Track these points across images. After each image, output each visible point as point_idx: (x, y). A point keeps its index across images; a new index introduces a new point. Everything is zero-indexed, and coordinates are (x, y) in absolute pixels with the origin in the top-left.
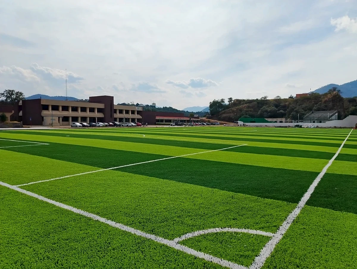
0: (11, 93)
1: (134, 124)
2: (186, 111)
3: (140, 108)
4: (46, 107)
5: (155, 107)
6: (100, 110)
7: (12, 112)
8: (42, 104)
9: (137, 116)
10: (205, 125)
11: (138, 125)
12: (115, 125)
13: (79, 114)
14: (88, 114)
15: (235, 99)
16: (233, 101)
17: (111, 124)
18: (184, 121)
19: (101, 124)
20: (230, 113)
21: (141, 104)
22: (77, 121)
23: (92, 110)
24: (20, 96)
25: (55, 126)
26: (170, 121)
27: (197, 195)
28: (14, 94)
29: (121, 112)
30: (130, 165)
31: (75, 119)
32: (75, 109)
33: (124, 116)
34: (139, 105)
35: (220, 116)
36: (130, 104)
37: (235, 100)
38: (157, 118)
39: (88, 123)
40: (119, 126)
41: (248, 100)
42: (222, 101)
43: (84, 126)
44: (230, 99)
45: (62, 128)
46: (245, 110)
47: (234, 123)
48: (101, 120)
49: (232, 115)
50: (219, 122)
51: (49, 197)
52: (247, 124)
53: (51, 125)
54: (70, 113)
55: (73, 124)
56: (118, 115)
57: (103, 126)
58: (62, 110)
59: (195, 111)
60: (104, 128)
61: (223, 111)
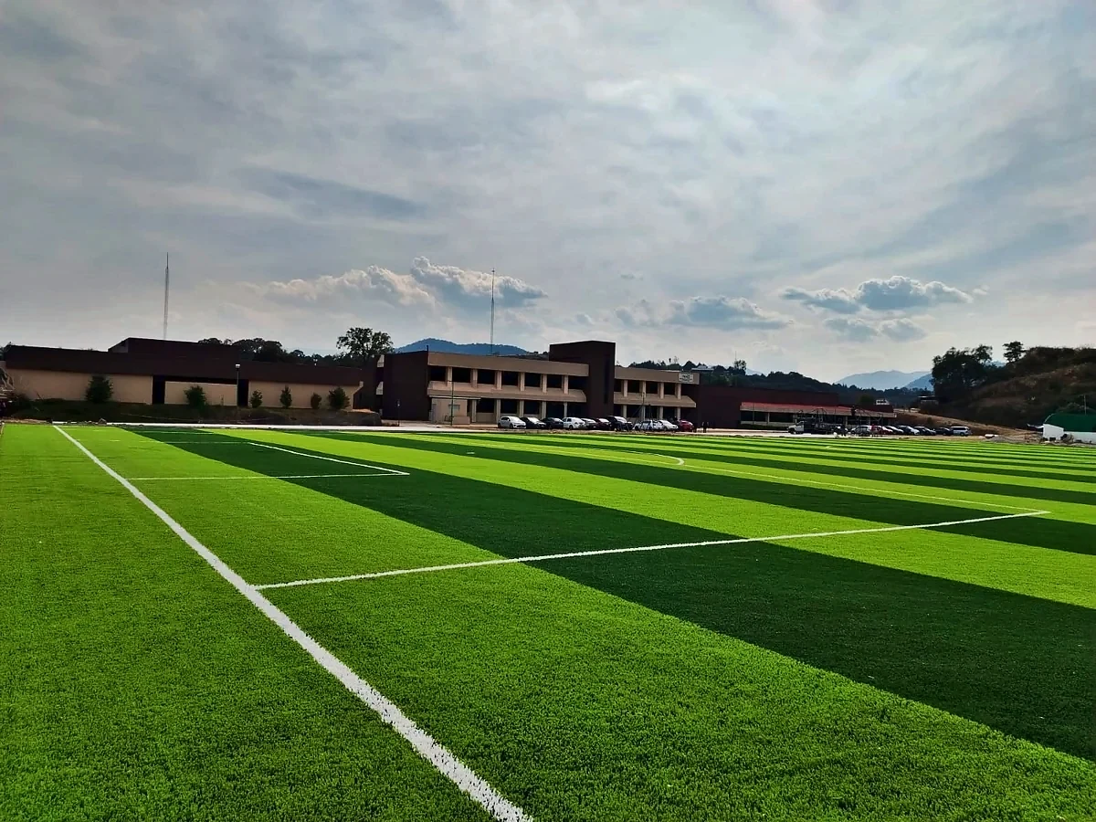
0: (361, 335)
1: (669, 425)
2: (848, 387)
3: (692, 376)
4: (439, 374)
5: (743, 372)
6: (575, 383)
7: (359, 385)
8: (429, 364)
9: (680, 401)
10: (913, 434)
11: (682, 429)
12: (615, 426)
13: (522, 392)
14: (544, 393)
15: (1034, 346)
16: (1023, 355)
17: (605, 423)
18: (839, 419)
19: (576, 421)
20: (1013, 395)
21: (700, 364)
22: (514, 412)
23: (555, 382)
24: (381, 343)
25: (458, 425)
26: (788, 418)
27: (748, 688)
28: (368, 340)
29: (634, 387)
30: (585, 554)
31: (510, 406)
32: (511, 379)
33: (644, 398)
34: (694, 366)
35: (971, 406)
36: (667, 364)
37: (1032, 349)
38: (746, 407)
39: (544, 416)
40: (628, 428)
41: (1085, 350)
42: (983, 352)
43: (530, 426)
44: (1014, 348)
45: (473, 429)
46: (1073, 384)
47: (1026, 432)
48: (576, 410)
49: (1019, 403)
50: (967, 425)
51: (311, 631)
52: (1077, 435)
53: (449, 420)
54: (498, 390)
55: (503, 419)
56: (625, 397)
57: (581, 428)
58: (480, 381)
59: (881, 387)
60: (585, 434)
61: (985, 389)
